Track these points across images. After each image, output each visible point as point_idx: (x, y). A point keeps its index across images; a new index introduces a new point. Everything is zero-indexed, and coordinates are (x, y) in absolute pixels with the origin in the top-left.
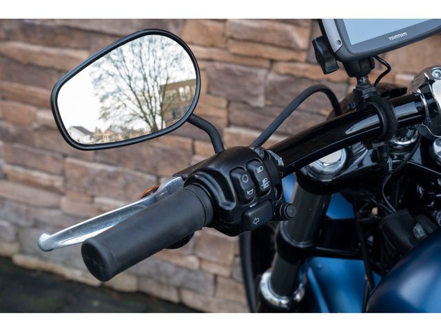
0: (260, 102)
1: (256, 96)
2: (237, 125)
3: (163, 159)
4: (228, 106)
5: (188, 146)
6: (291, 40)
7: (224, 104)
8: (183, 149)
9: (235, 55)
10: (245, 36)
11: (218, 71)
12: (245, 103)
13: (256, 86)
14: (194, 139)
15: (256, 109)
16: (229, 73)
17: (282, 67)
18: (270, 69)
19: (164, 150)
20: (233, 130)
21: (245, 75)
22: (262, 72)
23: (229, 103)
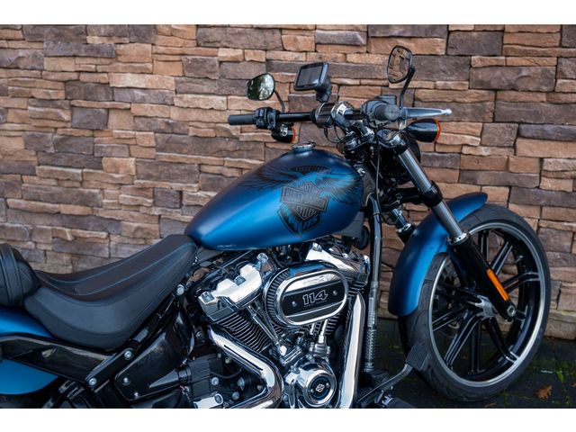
0: (52, 150)
1: (49, 147)
2: (43, 165)
3: (7, 188)
4: (37, 154)
5: (19, 179)
6: (61, 117)
7: (34, 153)
8: (16, 181)
9: (35, 126)
10: (37, 116)
11: (28, 136)
12: (44, 151)
13: (48, 142)
14: (22, 175)
15: (51, 154)
16: (33, 136)
17: (60, 131)
18: (55, 133)
19: (6, 183)
20: (40, 167)
21: (42, 137)
22: (50, 135)
23: (37, 152)
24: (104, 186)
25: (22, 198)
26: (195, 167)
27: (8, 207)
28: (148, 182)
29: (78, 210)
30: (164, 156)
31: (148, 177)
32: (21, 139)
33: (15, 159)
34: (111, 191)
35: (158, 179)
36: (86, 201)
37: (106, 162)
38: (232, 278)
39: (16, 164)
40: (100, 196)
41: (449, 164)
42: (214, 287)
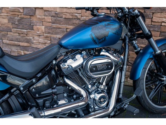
0: (17, 23)
1: (16, 22)
2: (14, 28)
3: (3, 36)
4: (12, 25)
5: (6, 33)
6: (20, 11)
7: (11, 24)
8: (6, 34)
9: (11, 14)
10: (12, 11)
11: (9, 18)
12: (14, 23)
13: (16, 20)
14: (7, 32)
15: (17, 24)
16: (11, 18)
17: (19, 16)
18: (18, 17)
19: (2, 34)
20: (13, 29)
21: (14, 18)
22: (16, 17)
23: (12, 24)
24: (34, 36)
25: (7, 40)
26: (65, 30)
27: (3, 43)
28: (49, 35)
29: (26, 44)
30: (54, 25)
31: (49, 33)
32: (7, 19)
33: (5, 26)
34: (36, 38)
35: (52, 34)
36: (28, 41)
37: (35, 27)
38: (73, 59)
39: (6, 28)
40: (33, 40)
41: (156, 29)
42: (66, 62)
